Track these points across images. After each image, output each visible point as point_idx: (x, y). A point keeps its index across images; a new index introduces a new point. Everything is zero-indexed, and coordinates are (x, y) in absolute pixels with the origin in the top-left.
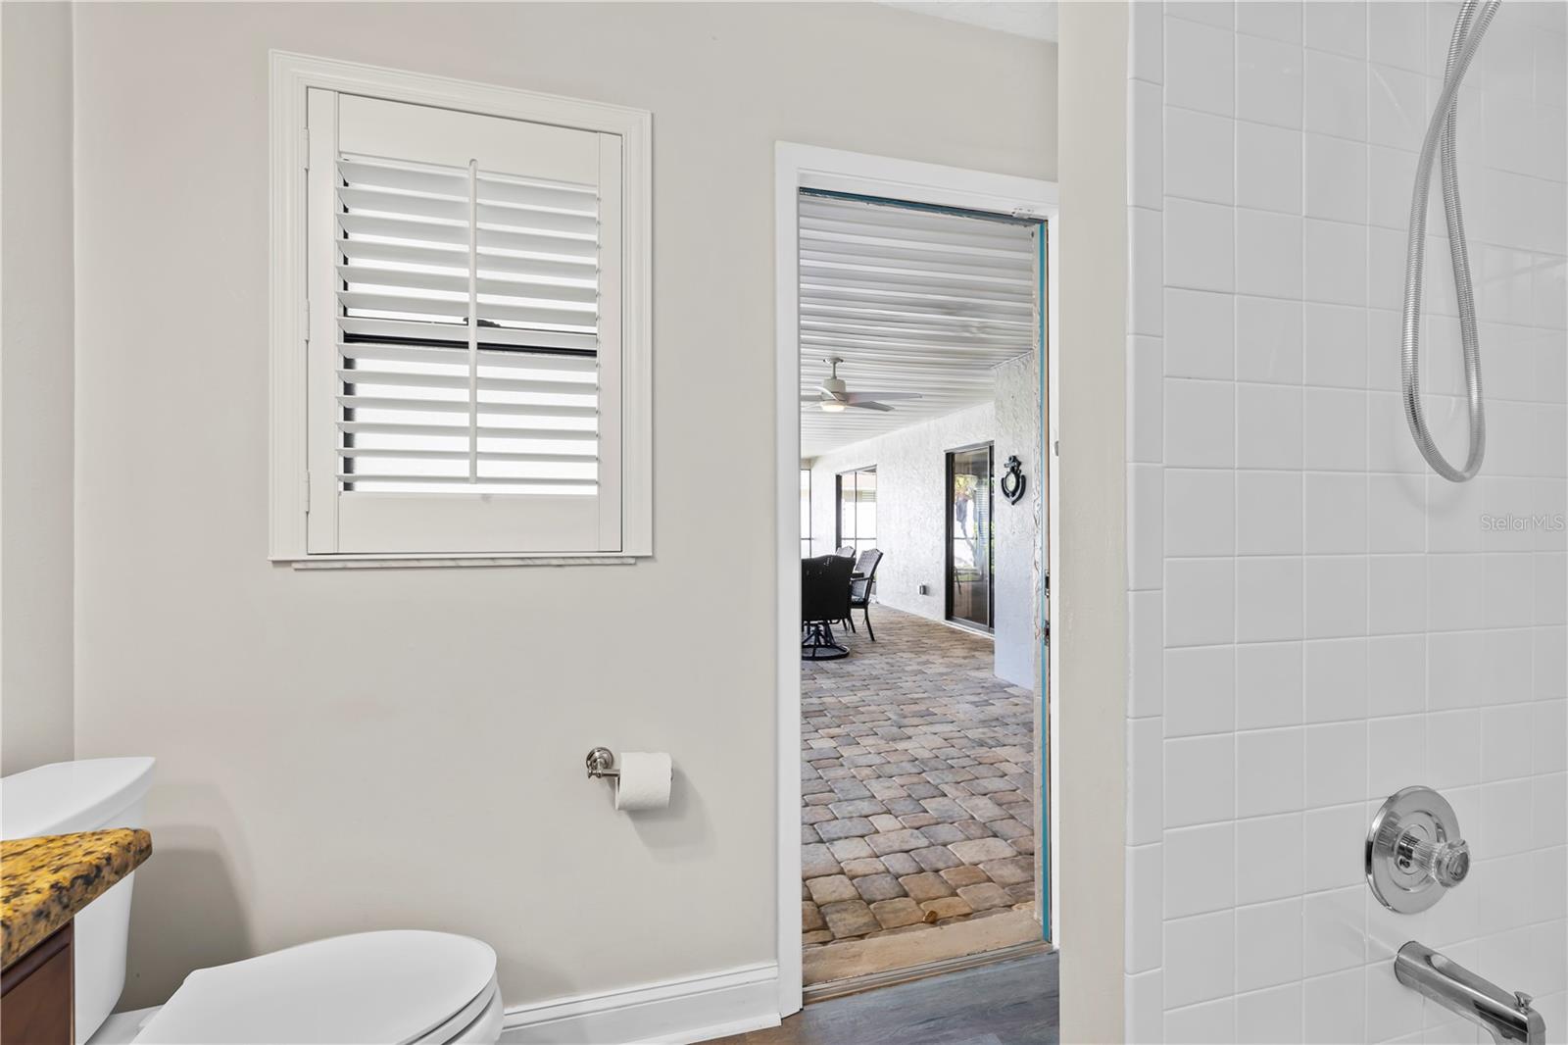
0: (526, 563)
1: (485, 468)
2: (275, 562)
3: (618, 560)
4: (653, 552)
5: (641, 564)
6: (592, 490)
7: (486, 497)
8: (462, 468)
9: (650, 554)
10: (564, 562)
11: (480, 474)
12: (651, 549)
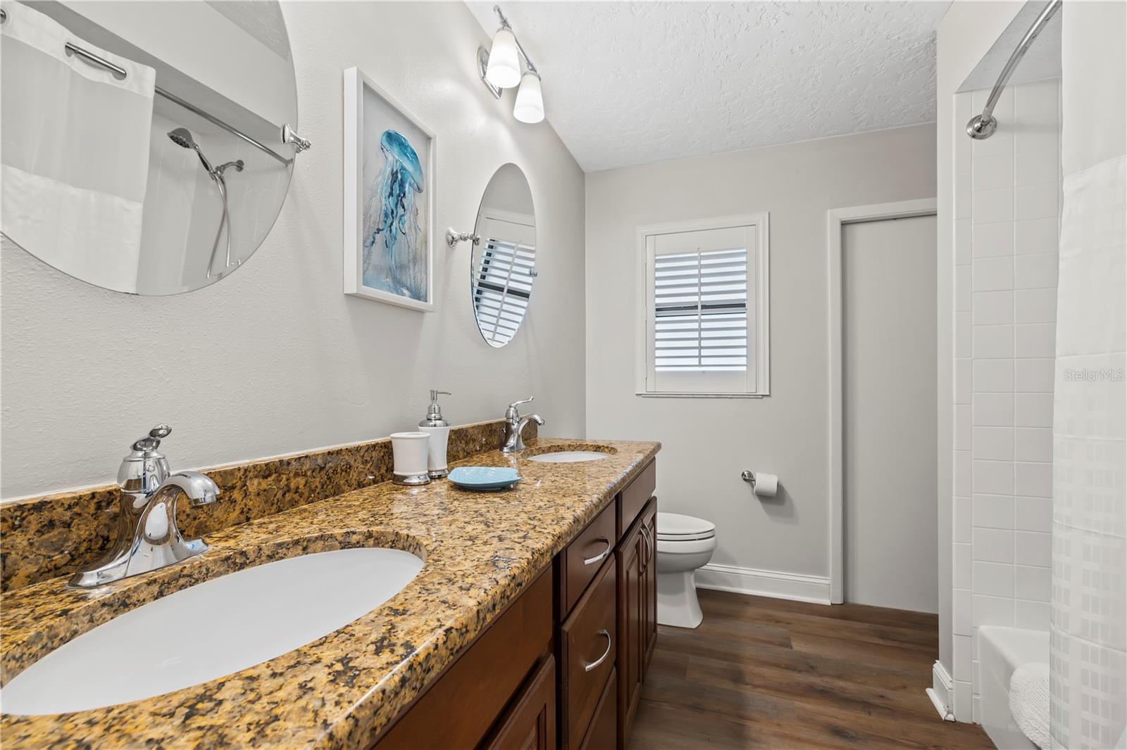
0: (719, 396)
1: (704, 361)
2: (637, 395)
3: (756, 397)
4: (770, 392)
5: (764, 398)
6: (744, 369)
7: (704, 372)
8: (696, 361)
9: (768, 394)
10: (732, 397)
11: (702, 363)
12: (768, 390)
